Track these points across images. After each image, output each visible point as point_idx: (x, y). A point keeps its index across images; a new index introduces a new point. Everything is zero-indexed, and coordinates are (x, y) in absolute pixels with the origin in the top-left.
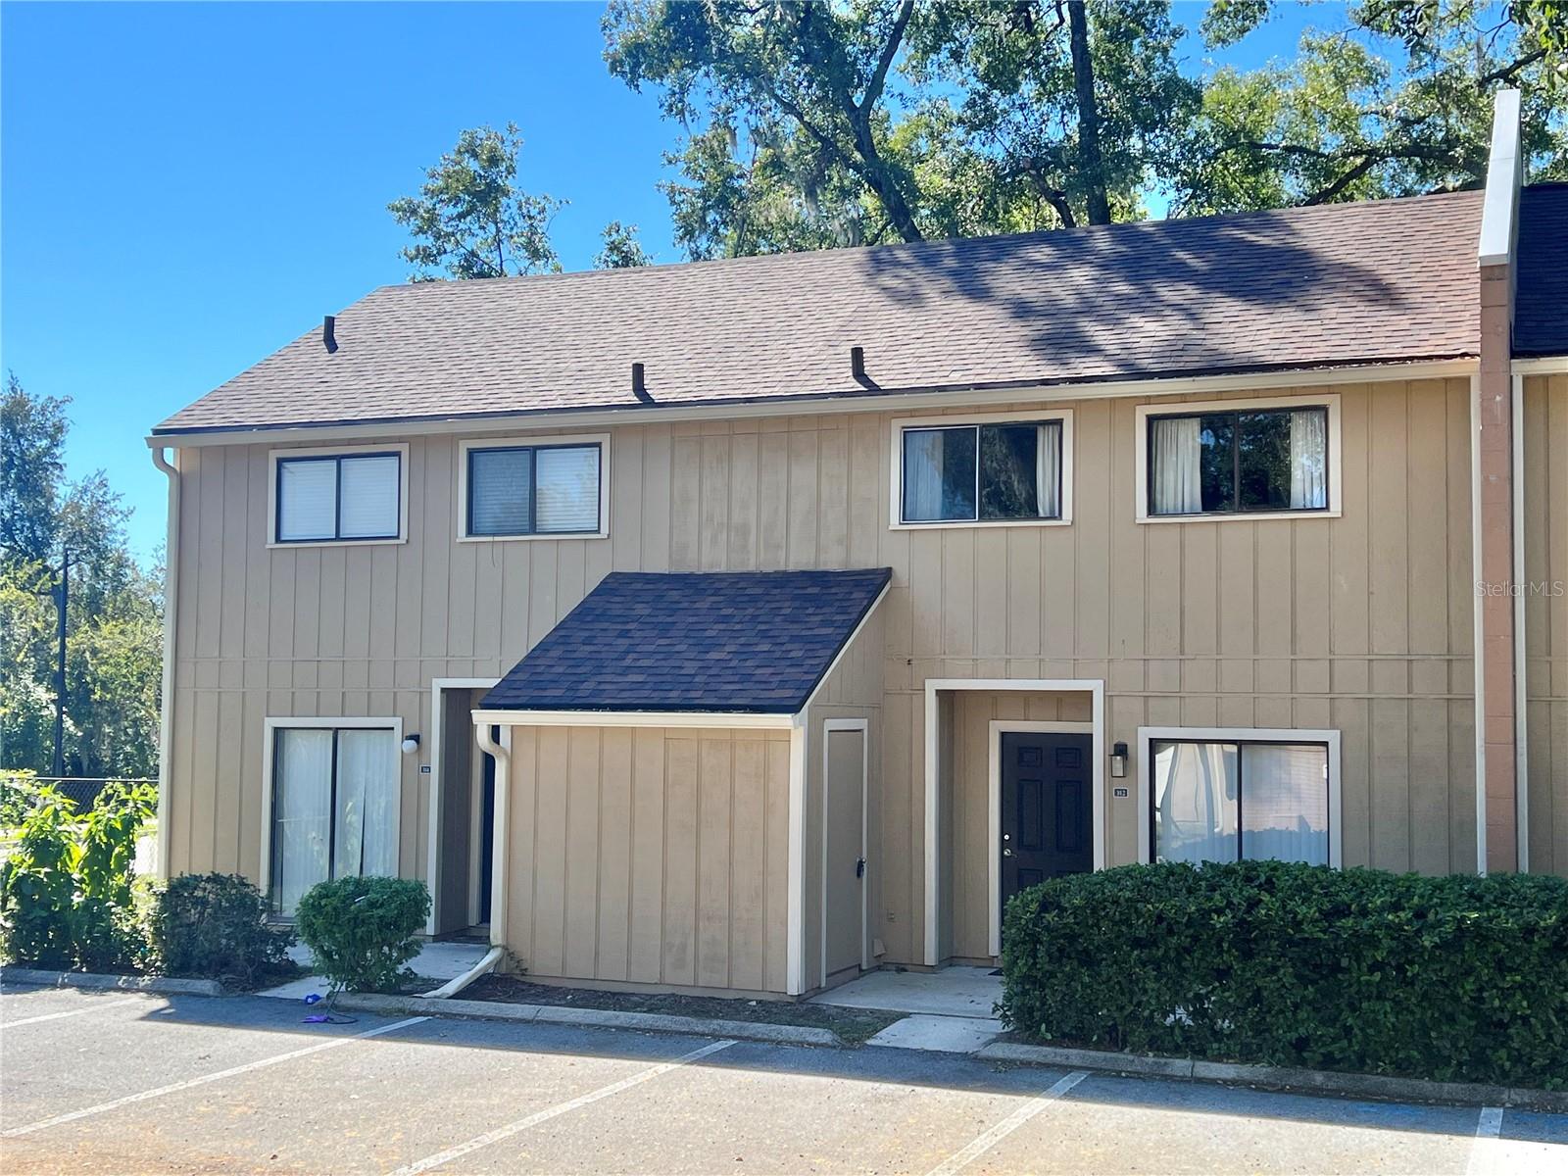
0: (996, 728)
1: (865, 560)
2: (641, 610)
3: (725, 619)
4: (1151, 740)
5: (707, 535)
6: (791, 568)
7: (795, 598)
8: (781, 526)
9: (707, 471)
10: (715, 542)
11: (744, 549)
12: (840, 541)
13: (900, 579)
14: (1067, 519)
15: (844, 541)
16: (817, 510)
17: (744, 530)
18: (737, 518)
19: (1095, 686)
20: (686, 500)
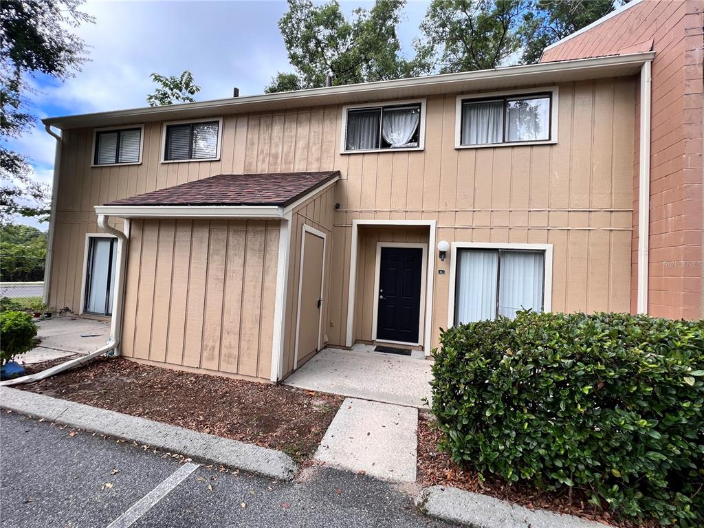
0: (380, 245)
1: (329, 167)
4: (458, 249)
5: (261, 158)
8: (292, 154)
9: (262, 132)
10: (263, 161)
11: (276, 164)
12: (317, 160)
13: (344, 175)
14: (421, 147)
15: (319, 160)
16: (308, 146)
17: (276, 156)
18: (273, 151)
19: (432, 223)
20: (252, 144)
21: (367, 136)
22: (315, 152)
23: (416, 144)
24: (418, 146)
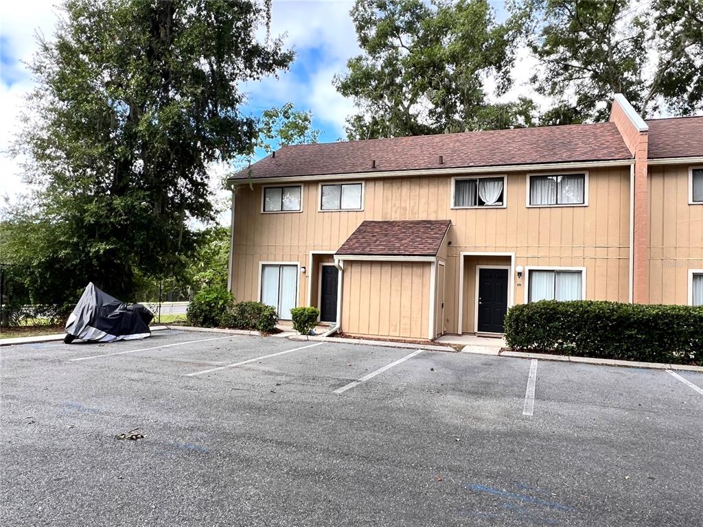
0: (478, 267)
1: (442, 217)
2: (376, 230)
3: (403, 233)
4: (529, 270)
5: (394, 209)
6: (420, 219)
7: (423, 227)
8: (416, 208)
9: (394, 191)
10: (396, 212)
11: (405, 214)
12: (435, 212)
13: (453, 223)
14: (505, 206)
15: (436, 212)
16: (428, 203)
17: (405, 209)
18: (403, 205)
19: (512, 254)
20: (387, 200)
21: (468, 197)
22: (433, 206)
23: (501, 203)
24: (503, 204)
